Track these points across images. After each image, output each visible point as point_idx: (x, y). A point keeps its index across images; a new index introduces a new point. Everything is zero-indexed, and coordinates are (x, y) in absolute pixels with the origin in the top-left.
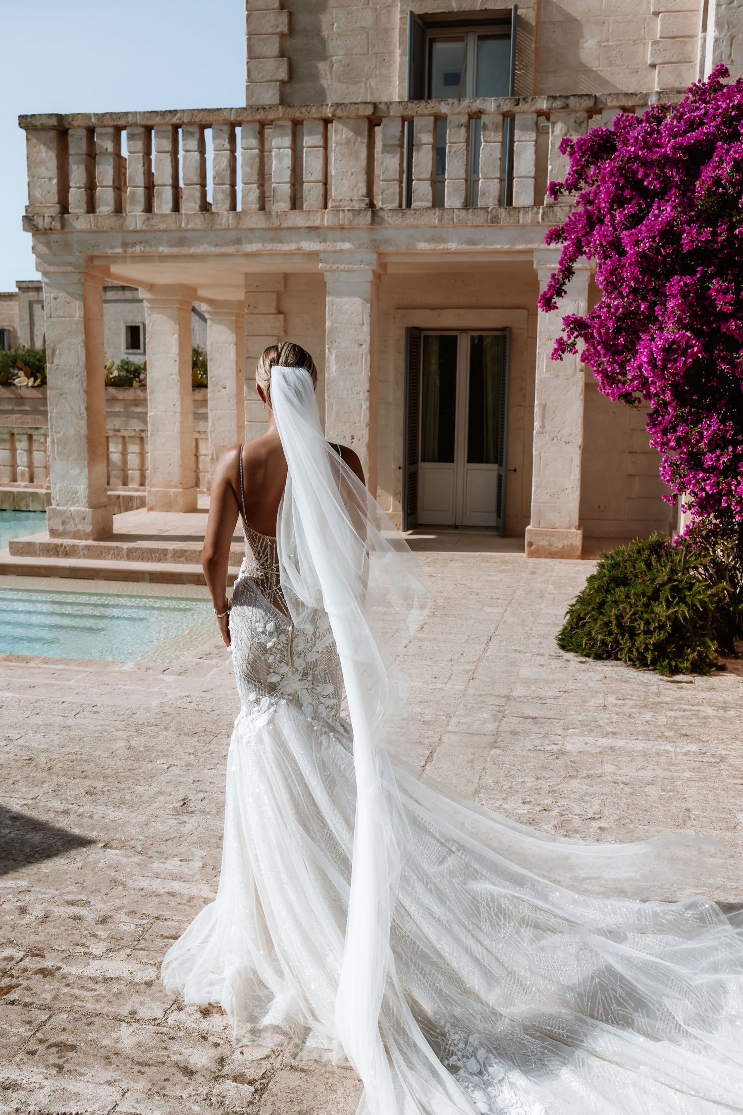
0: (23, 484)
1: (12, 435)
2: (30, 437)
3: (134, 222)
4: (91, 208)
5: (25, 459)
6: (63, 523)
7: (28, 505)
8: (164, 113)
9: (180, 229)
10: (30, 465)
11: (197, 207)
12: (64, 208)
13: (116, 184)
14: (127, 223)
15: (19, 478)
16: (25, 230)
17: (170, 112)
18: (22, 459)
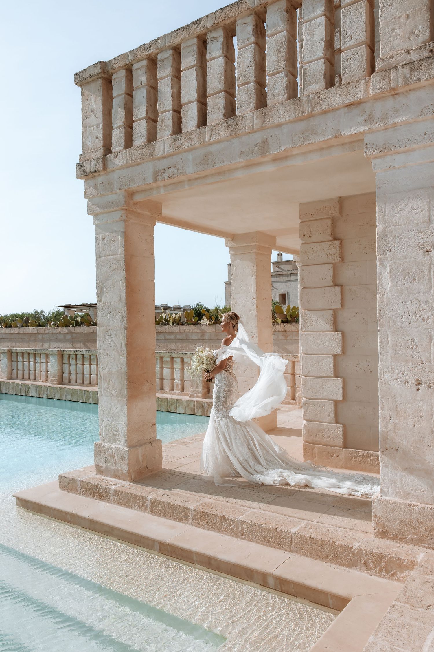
0: (177, 392)
1: (173, 358)
2: (182, 359)
3: (162, 147)
4: (129, 143)
5: (179, 375)
6: (106, 460)
7: (176, 409)
8: (188, 27)
9: (204, 144)
10: (183, 380)
11: (221, 116)
12: (108, 149)
13: (150, 115)
14: (157, 150)
15: (175, 388)
16: (78, 177)
17: (195, 22)
18: (177, 375)
